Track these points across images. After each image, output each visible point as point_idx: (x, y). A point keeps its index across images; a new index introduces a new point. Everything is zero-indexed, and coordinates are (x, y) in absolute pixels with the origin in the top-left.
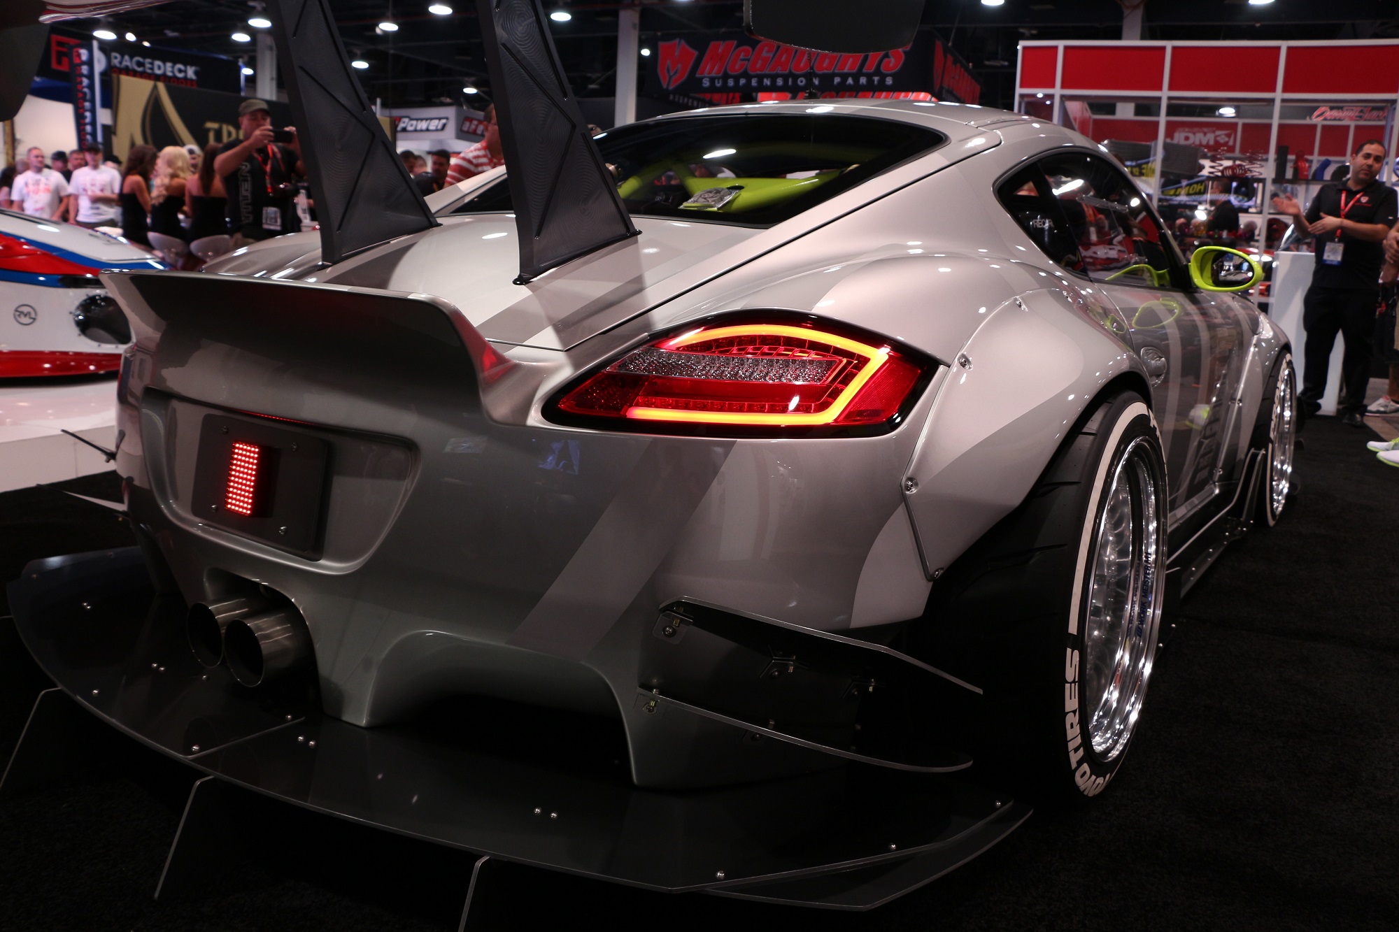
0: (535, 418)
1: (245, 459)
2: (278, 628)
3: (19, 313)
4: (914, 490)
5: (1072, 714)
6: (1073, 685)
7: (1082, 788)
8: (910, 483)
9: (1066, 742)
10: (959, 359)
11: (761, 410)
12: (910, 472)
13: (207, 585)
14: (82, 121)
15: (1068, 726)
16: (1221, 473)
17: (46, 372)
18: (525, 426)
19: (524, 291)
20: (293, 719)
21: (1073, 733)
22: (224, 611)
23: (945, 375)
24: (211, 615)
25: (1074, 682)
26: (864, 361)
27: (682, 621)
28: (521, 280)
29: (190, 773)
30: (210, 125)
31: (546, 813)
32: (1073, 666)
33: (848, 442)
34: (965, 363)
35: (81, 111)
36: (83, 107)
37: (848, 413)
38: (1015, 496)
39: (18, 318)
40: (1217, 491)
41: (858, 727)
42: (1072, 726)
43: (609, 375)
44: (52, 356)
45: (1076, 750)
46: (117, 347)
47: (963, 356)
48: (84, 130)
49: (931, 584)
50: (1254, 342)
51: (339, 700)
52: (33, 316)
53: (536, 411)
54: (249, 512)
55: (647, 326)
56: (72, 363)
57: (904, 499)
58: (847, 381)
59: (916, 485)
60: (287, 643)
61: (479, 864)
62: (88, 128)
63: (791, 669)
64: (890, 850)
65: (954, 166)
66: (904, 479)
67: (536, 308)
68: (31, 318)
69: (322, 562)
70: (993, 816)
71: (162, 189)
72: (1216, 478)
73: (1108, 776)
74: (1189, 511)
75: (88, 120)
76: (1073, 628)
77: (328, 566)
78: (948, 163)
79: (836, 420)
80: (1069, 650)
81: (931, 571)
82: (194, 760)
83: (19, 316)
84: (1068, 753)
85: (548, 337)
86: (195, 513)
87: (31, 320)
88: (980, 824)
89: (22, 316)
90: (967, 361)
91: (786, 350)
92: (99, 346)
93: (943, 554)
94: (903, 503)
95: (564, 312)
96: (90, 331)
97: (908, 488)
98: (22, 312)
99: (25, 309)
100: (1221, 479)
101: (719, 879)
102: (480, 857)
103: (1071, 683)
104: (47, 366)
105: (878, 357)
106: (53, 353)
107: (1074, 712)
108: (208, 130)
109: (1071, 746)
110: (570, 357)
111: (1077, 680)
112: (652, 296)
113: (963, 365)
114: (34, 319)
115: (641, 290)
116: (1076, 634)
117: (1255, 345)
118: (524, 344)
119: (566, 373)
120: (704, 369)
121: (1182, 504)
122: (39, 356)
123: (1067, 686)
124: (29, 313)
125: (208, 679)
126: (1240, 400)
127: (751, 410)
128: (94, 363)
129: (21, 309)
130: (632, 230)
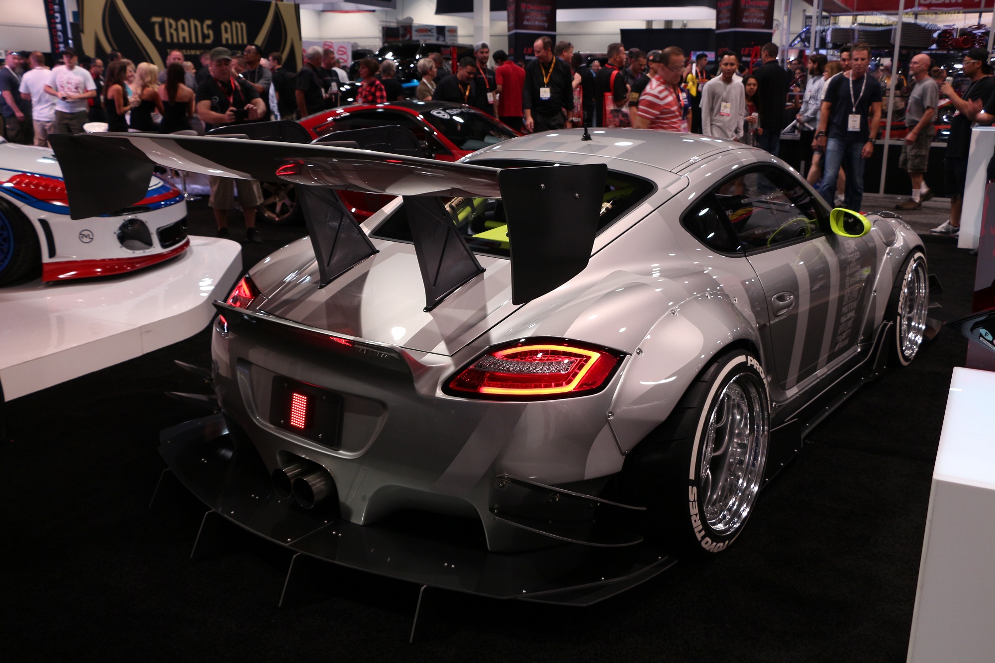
0: (439, 393)
1: (299, 403)
2: (319, 480)
3: (82, 235)
4: (612, 418)
5: (695, 516)
6: (694, 503)
7: (708, 549)
8: (610, 414)
9: (693, 529)
10: (637, 350)
11: (540, 387)
12: (610, 409)
13: (278, 458)
14: (52, 20)
15: (693, 521)
16: (862, 338)
17: (99, 274)
18: (434, 396)
19: (429, 317)
20: (328, 522)
21: (697, 524)
22: (290, 471)
23: (628, 360)
24: (285, 473)
25: (694, 501)
26: (589, 358)
27: (506, 482)
28: (427, 310)
29: (289, 552)
30: (154, 19)
31: (449, 565)
32: (693, 494)
33: (580, 399)
34: (640, 352)
35: (51, 12)
36: (53, 9)
37: (580, 385)
38: (663, 416)
39: (82, 239)
40: (859, 350)
41: (594, 521)
42: (695, 521)
43: (472, 370)
44: (102, 263)
45: (700, 532)
46: (144, 252)
47: (639, 349)
48: (55, 28)
49: (624, 457)
50: (887, 251)
51: (349, 512)
52: (91, 237)
53: (439, 390)
54: (303, 427)
55: (488, 340)
56: (116, 267)
57: (608, 421)
58: (580, 368)
59: (613, 415)
60: (323, 487)
61: (422, 589)
62: (59, 26)
63: (557, 499)
64: (602, 580)
65: (656, 211)
66: (607, 413)
67: (436, 329)
68: (90, 238)
69: (341, 452)
70: (655, 564)
71: (136, 96)
72: (859, 341)
73: (727, 542)
74: (828, 371)
75: (58, 20)
76: (692, 476)
77: (344, 454)
78: (653, 209)
79: (574, 389)
80: (690, 487)
81: (624, 451)
82: (289, 545)
83: (82, 237)
84: (694, 534)
85: (442, 347)
86: (272, 423)
87: (90, 240)
88: (648, 568)
89: (84, 237)
90: (641, 351)
91: (551, 357)
92: (134, 252)
93: (629, 444)
94: (607, 424)
95: (450, 331)
96: (125, 243)
97: (609, 417)
98: (84, 235)
99: (86, 233)
100: (862, 341)
101: (524, 593)
102: (423, 586)
103: (692, 502)
104: (99, 270)
105: (595, 356)
106: (104, 260)
107: (696, 515)
108: (154, 23)
109: (696, 530)
110: (453, 360)
111: (696, 500)
112: (491, 321)
113: (638, 353)
114: (92, 239)
115: (485, 317)
116: (693, 479)
117: (887, 253)
118: (432, 352)
119: (452, 370)
120: (514, 367)
121: (795, 385)
122: (93, 264)
123: (691, 503)
124: (89, 235)
125: (281, 502)
126: (875, 291)
127: (536, 387)
128: (130, 265)
129: (83, 233)
130: (481, 269)
